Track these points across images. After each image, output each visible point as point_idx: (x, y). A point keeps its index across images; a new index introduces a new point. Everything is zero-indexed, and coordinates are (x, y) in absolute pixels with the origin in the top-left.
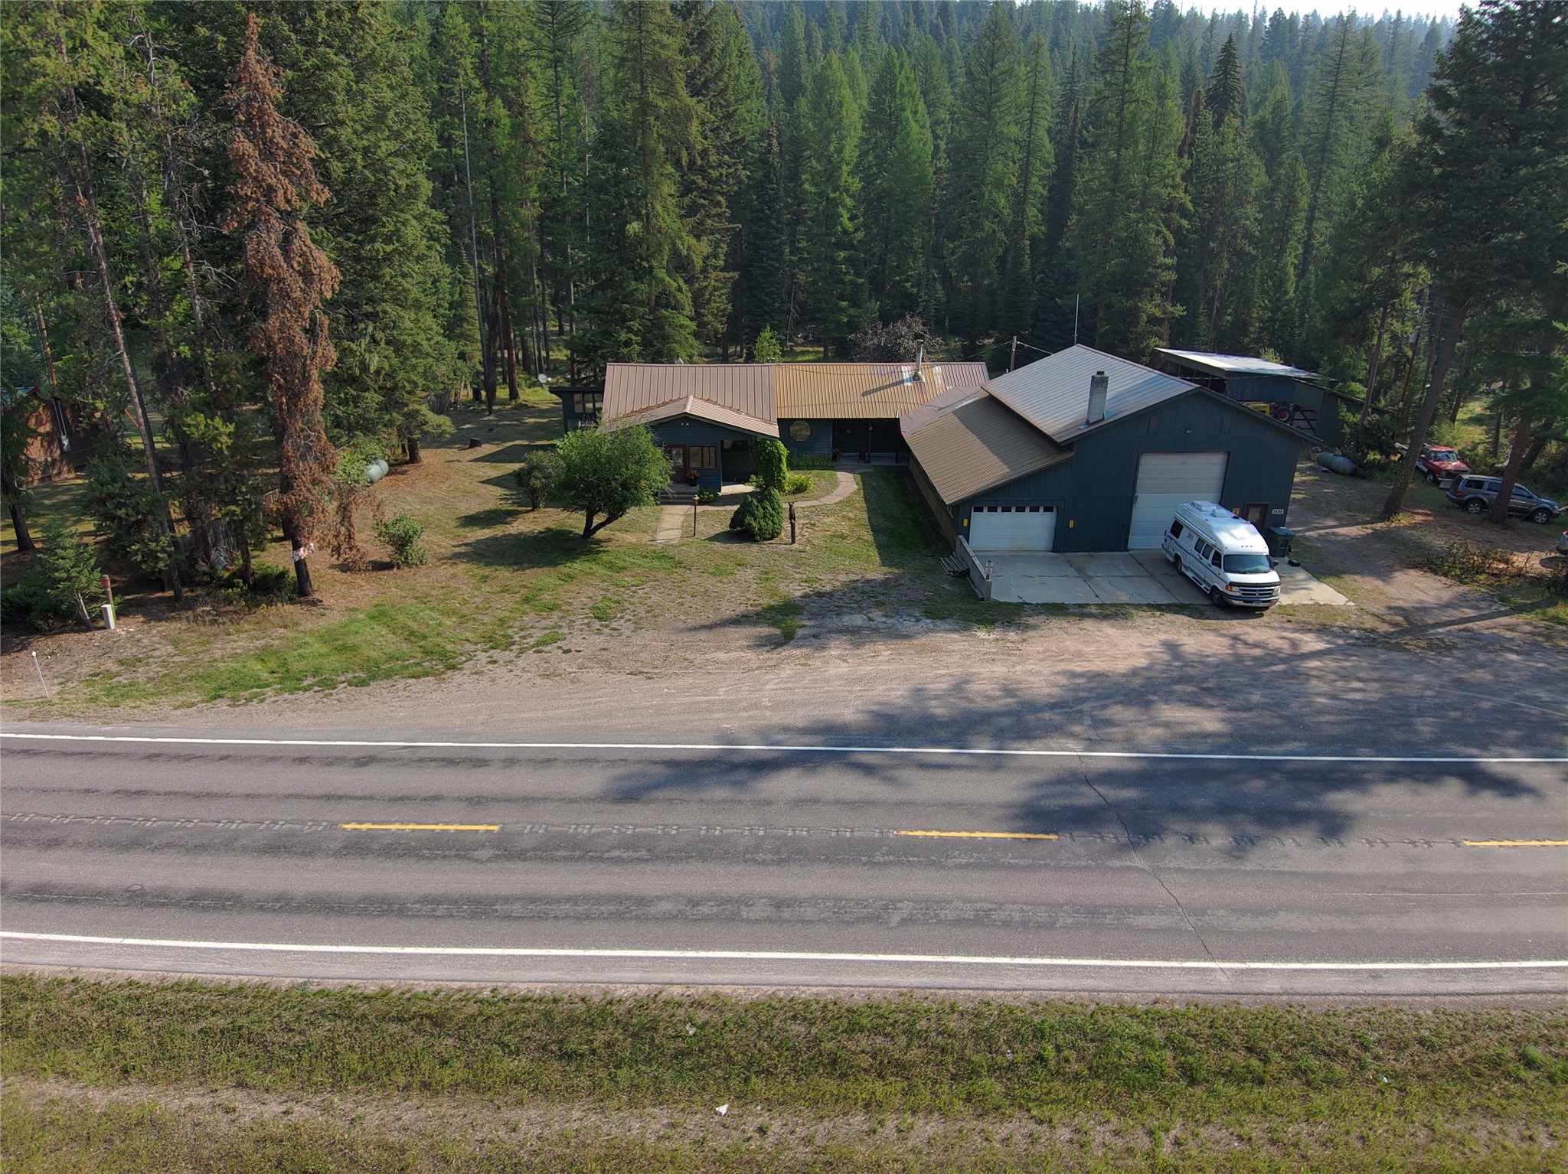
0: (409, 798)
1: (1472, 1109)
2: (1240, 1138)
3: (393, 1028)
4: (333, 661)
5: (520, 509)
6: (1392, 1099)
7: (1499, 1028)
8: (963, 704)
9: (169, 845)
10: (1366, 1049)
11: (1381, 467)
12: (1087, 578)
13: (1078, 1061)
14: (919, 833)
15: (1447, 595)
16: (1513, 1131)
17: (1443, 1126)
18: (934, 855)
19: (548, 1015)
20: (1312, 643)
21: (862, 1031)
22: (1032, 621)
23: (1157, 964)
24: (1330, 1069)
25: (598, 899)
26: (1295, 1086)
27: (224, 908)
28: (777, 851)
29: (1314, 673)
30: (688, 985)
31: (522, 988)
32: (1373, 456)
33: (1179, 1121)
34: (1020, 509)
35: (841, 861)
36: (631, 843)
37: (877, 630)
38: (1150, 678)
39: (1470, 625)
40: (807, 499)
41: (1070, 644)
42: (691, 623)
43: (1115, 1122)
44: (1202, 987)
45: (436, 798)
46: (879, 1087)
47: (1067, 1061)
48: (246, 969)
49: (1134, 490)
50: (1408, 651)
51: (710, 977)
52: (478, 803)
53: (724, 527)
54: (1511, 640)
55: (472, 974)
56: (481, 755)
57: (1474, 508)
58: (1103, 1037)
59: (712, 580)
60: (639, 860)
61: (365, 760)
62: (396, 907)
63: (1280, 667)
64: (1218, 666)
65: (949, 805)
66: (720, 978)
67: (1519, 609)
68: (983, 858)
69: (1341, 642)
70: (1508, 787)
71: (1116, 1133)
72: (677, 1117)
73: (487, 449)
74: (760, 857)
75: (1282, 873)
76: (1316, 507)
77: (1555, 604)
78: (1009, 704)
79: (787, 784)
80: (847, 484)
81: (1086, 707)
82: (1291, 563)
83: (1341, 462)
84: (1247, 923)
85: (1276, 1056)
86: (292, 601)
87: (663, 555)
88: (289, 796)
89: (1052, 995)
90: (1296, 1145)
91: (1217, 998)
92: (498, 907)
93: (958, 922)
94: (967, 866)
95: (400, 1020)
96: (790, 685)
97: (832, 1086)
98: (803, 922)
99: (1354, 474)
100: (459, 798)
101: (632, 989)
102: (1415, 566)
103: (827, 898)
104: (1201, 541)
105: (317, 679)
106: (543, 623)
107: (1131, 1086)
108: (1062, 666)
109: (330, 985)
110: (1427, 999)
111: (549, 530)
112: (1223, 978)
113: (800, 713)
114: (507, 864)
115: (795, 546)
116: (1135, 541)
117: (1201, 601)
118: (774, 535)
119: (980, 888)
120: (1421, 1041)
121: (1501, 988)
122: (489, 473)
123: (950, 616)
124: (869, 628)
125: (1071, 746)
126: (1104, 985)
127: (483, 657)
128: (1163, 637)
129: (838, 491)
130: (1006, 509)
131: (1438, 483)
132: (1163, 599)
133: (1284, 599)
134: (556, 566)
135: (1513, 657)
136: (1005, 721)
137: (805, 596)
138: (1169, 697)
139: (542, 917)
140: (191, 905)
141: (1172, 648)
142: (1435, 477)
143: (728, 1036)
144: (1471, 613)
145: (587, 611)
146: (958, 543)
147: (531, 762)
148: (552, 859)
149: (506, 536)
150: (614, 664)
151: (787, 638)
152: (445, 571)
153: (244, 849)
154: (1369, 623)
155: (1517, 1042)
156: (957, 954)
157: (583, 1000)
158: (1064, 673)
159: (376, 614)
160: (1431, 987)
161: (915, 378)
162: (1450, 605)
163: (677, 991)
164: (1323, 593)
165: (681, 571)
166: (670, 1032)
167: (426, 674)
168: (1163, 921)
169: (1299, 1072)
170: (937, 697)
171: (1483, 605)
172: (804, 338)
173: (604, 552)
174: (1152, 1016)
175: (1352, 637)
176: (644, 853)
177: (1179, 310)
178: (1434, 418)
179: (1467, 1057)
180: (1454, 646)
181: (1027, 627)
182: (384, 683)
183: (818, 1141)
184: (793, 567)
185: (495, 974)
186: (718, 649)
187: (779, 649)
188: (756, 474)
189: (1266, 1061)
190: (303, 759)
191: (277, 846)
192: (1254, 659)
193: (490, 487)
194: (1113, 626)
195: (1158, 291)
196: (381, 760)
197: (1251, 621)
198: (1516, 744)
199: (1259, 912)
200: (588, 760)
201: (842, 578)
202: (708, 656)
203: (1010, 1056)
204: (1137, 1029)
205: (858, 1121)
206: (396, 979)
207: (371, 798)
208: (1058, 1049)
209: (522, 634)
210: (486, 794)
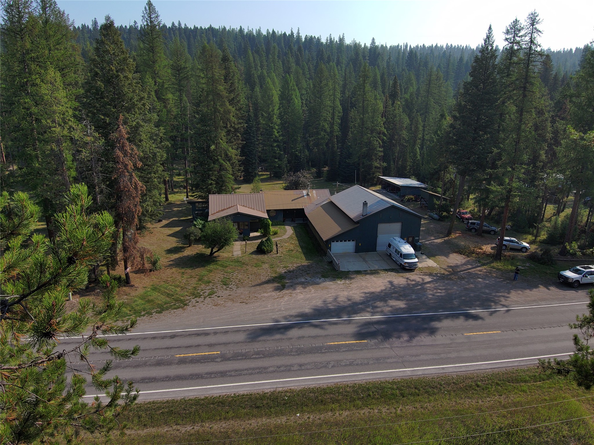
0: (191, 346)
1: (465, 397)
2: (414, 408)
3: (212, 406)
4: (148, 306)
5: (185, 246)
6: (447, 397)
7: (471, 378)
8: (338, 304)
9: (127, 366)
10: (441, 386)
11: (447, 217)
12: (366, 261)
13: (378, 395)
14: (332, 343)
15: (464, 261)
16: (474, 401)
17: (458, 401)
18: (337, 349)
19: (250, 398)
20: (428, 279)
21: (327, 394)
22: (352, 276)
23: (393, 370)
24: (433, 391)
25: (254, 369)
26: (426, 395)
27: (152, 382)
28: (297, 352)
29: (428, 288)
30: (283, 388)
31: (242, 393)
32: (445, 214)
33: (401, 406)
34: (345, 241)
35: (314, 353)
36: (258, 353)
37: (309, 283)
38: (386, 293)
39: (469, 271)
40: (278, 237)
41: (364, 284)
42: (253, 284)
43: (387, 407)
44: (404, 375)
45: (199, 346)
46: (333, 405)
47: (375, 395)
48: (166, 396)
49: (377, 234)
50: (453, 280)
51: (288, 385)
52: (211, 346)
53: (254, 249)
54: (480, 274)
55: (227, 391)
56: (207, 332)
57: (473, 231)
58: (383, 389)
59: (255, 269)
60: (261, 358)
61: (173, 336)
62: (200, 376)
63: (419, 287)
64: (403, 288)
65: (339, 335)
66: (290, 385)
67: (484, 265)
68: (350, 348)
69: (435, 278)
70: (475, 317)
71: (388, 409)
72: (288, 418)
73: (165, 222)
74: (293, 354)
75: (421, 345)
76: (429, 233)
77: (493, 262)
78: (350, 304)
79: (294, 333)
80: (289, 231)
81: (370, 303)
82: (421, 253)
83: (435, 216)
84: (414, 359)
85: (421, 389)
86: (125, 286)
87: (238, 261)
88: (156, 349)
89: (370, 380)
90: (427, 408)
91: (407, 377)
92: (228, 373)
93: (346, 365)
94: (346, 351)
95: (213, 404)
96: (288, 303)
97: (322, 407)
98: (308, 369)
99: (439, 220)
100: (205, 345)
101: (269, 390)
102: (456, 252)
103: (312, 363)
104: (396, 250)
105: (145, 312)
106: (208, 288)
107: (390, 399)
108: (362, 291)
109: (191, 397)
110: (455, 373)
111: (197, 253)
112: (409, 372)
113: (293, 311)
114: (226, 362)
115: (278, 255)
116: (378, 248)
117: (398, 267)
118: (271, 251)
119: (350, 356)
120: (454, 383)
121: (472, 369)
122: (169, 232)
123: (329, 277)
124: (306, 282)
125: (367, 315)
126: (382, 377)
127: (193, 301)
128: (388, 280)
129: (287, 233)
130: (341, 241)
131: (464, 222)
132: (387, 268)
133: (420, 265)
134: (205, 267)
135: (480, 280)
136: (349, 309)
137: (285, 273)
138: (391, 298)
139: (240, 375)
140: (142, 382)
141: (391, 283)
142: (463, 220)
143: (296, 398)
144: (470, 267)
145: (220, 282)
146: (328, 252)
147: (221, 332)
148: (238, 360)
149: (184, 257)
150: (235, 300)
151: (283, 287)
152: (169, 271)
153: (150, 365)
154: (443, 271)
155: (475, 381)
156: (347, 373)
157: (258, 394)
158: (363, 293)
159: (154, 288)
160: (456, 370)
161: (308, 195)
162: (465, 264)
163: (281, 389)
164: (430, 263)
165: (245, 266)
166: (281, 399)
167: (179, 308)
168: (394, 360)
169: (427, 392)
170: (330, 303)
171: (473, 264)
172: (261, 169)
173: (219, 261)
174: (393, 383)
175: (438, 276)
176: (261, 356)
177: (385, 164)
178: (462, 200)
179: (464, 386)
180: (465, 278)
181: (351, 279)
182: (167, 311)
183: (322, 419)
184: (279, 262)
185: (233, 390)
186: (264, 292)
187: (282, 291)
188: (260, 229)
189: (419, 390)
190: (154, 338)
191: (159, 363)
192: (413, 285)
193: (171, 238)
194: (375, 277)
195: (378, 158)
196: (177, 336)
197: (411, 273)
198: (478, 306)
199: (417, 355)
200: (238, 331)
201: (295, 265)
202: (262, 295)
203: (362, 396)
204: (390, 386)
205: (330, 413)
206: (209, 394)
207: (180, 347)
208: (373, 392)
209: (203, 292)
210: (212, 343)
